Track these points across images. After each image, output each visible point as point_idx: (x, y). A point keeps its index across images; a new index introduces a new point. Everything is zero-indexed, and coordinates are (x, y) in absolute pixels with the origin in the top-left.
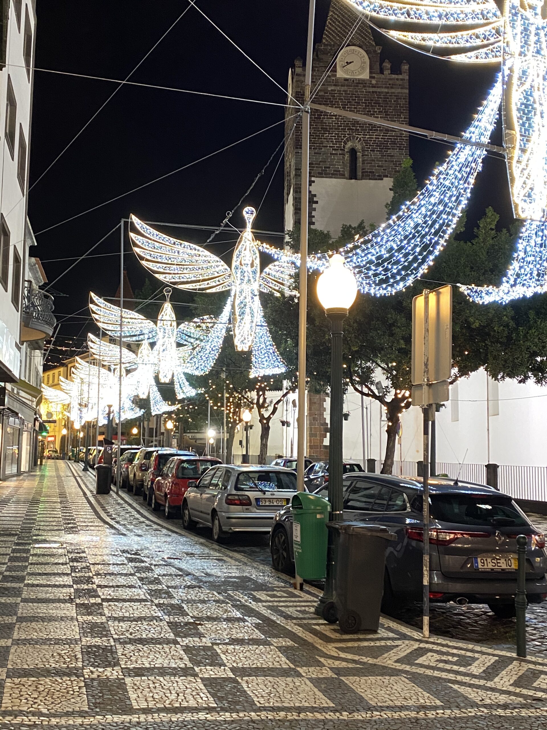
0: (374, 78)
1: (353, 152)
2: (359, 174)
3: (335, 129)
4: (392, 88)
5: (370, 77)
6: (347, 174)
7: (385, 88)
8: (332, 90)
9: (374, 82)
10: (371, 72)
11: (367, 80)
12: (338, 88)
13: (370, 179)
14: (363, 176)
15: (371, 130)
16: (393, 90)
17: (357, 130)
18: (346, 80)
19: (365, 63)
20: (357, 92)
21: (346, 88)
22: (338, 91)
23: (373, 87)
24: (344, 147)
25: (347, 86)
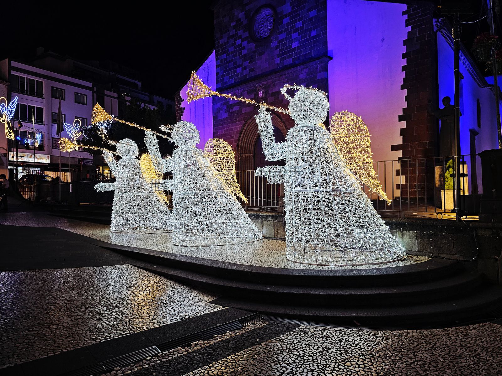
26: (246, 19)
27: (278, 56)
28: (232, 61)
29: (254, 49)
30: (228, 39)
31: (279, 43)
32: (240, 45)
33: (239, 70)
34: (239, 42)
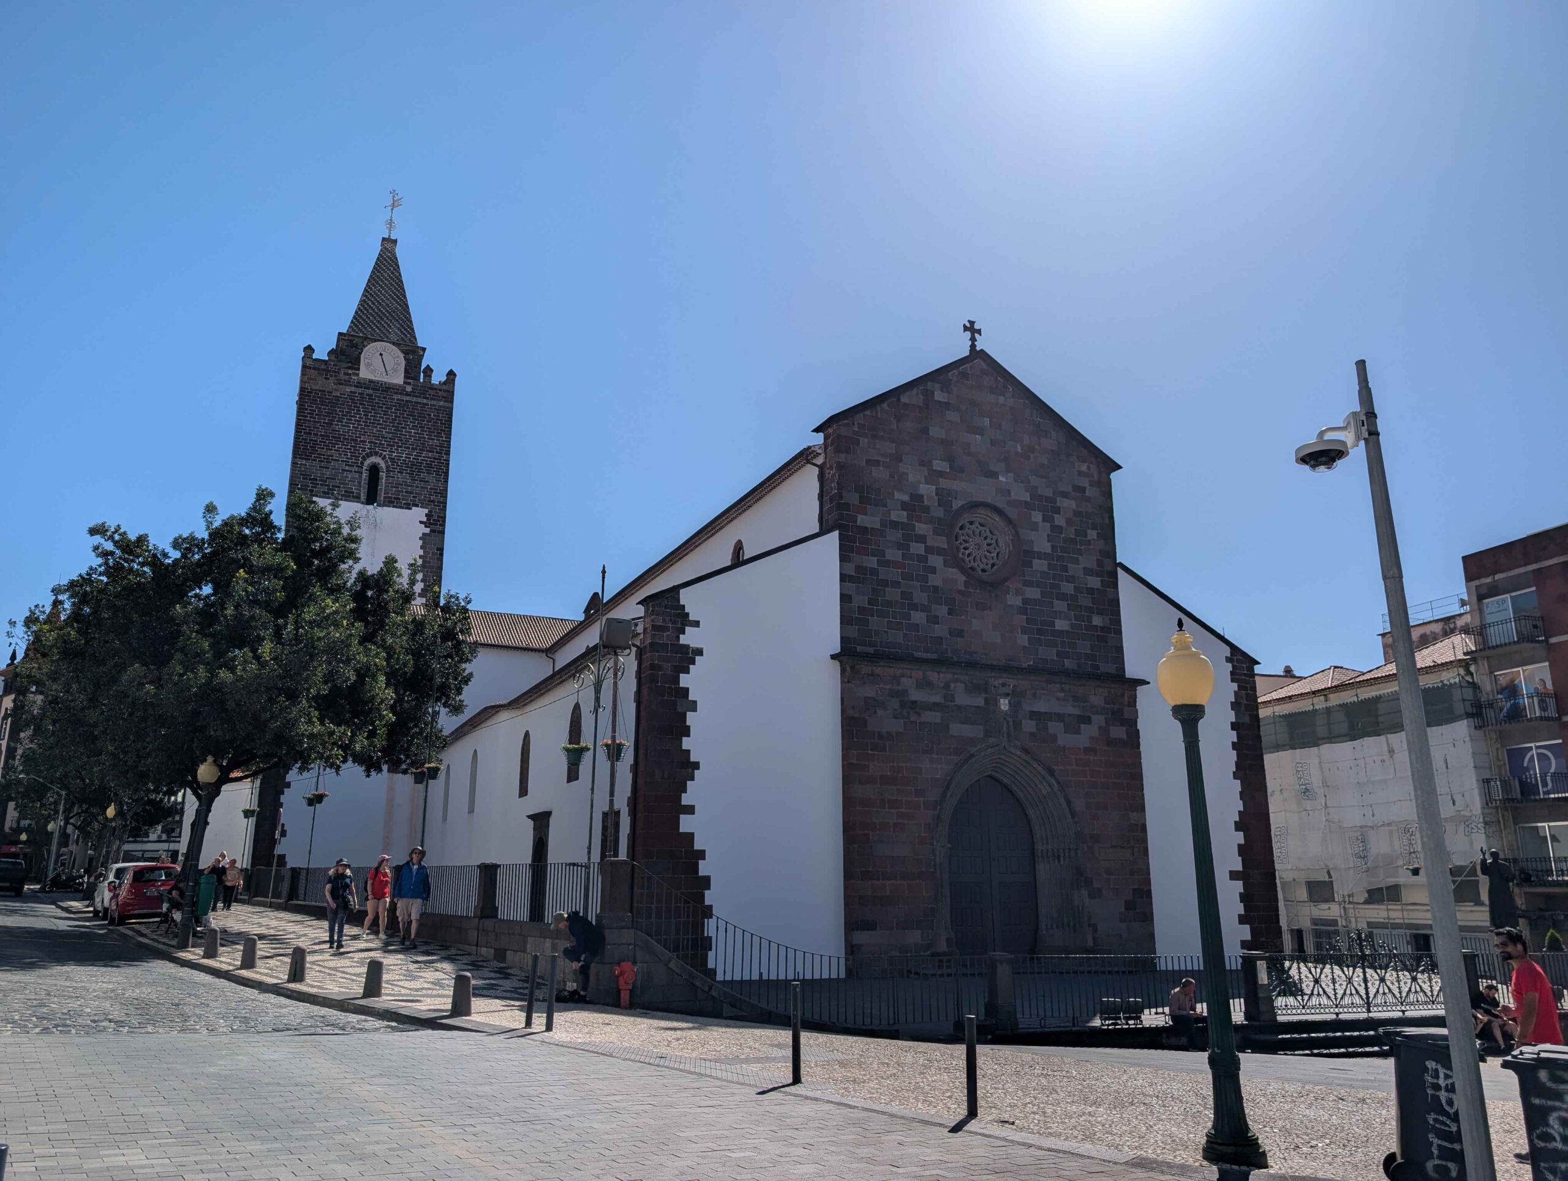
0: (409, 384)
1: (374, 470)
2: (381, 496)
3: (352, 440)
4: (432, 399)
5: (405, 383)
6: (363, 497)
7: (424, 398)
8: (351, 392)
9: (409, 389)
10: (405, 377)
11: (400, 386)
12: (360, 390)
13: (394, 507)
14: (384, 501)
15: (401, 447)
16: (433, 402)
17: (380, 444)
18: (371, 381)
19: (399, 364)
20: (384, 398)
21: (370, 392)
22: (359, 394)
23: (407, 395)
24: (362, 463)
25: (373, 389)
26: (939, 505)
27: (1024, 631)
28: (897, 584)
29: (961, 587)
30: (883, 523)
31: (1026, 601)
32: (923, 559)
33: (918, 617)
34: (918, 549)
